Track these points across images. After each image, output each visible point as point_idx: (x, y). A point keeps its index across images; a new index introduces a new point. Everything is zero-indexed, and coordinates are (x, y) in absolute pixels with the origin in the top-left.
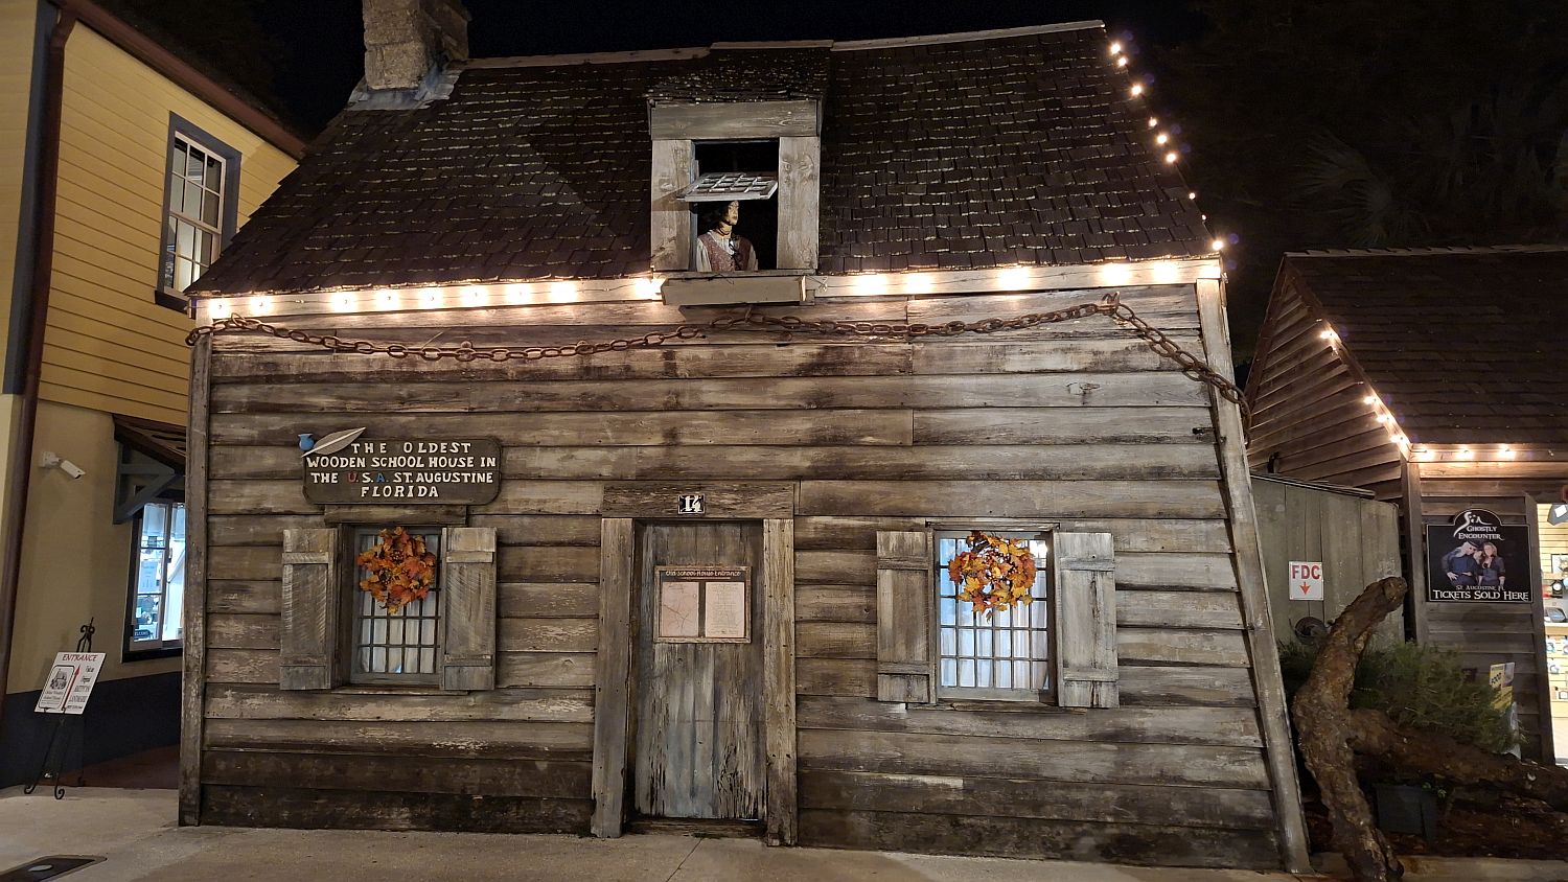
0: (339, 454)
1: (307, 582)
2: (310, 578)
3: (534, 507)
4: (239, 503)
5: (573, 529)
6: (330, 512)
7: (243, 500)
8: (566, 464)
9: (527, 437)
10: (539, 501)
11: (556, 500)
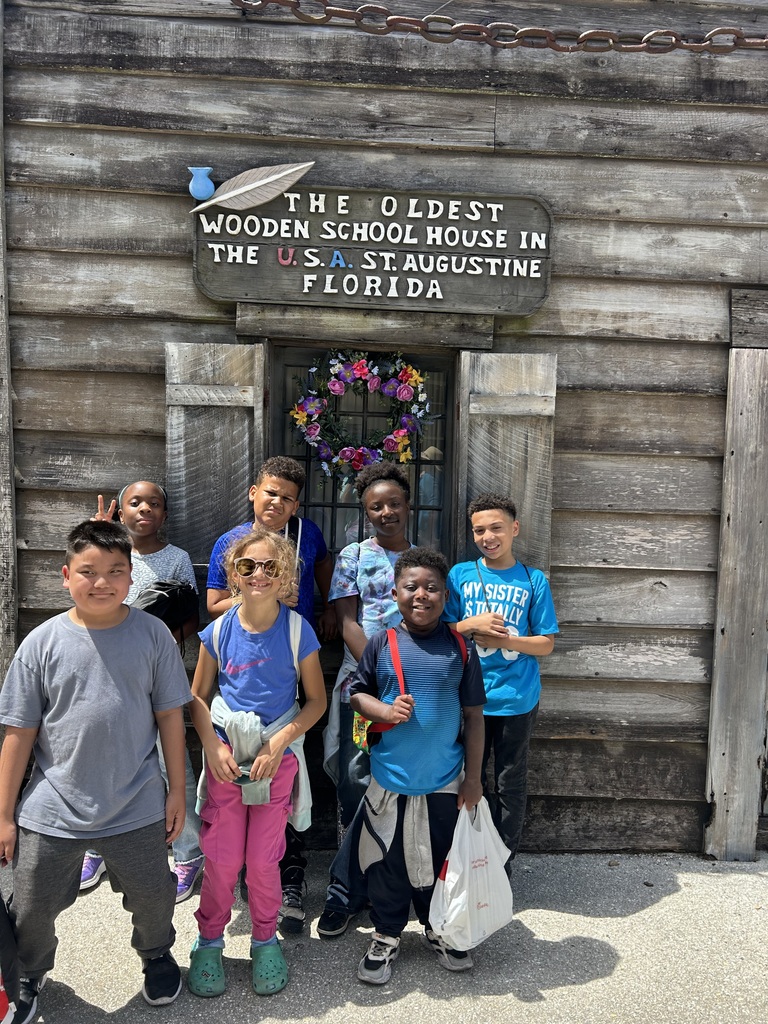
0: (263, 210)
1: (213, 438)
2: (218, 432)
3: (606, 326)
4: (69, 295)
5: (672, 367)
6: (246, 318)
7: (76, 289)
8: (663, 253)
9: (596, 202)
10: (616, 316)
11: (644, 315)
